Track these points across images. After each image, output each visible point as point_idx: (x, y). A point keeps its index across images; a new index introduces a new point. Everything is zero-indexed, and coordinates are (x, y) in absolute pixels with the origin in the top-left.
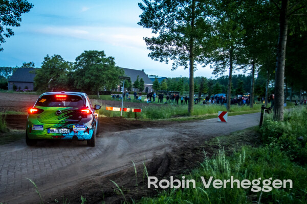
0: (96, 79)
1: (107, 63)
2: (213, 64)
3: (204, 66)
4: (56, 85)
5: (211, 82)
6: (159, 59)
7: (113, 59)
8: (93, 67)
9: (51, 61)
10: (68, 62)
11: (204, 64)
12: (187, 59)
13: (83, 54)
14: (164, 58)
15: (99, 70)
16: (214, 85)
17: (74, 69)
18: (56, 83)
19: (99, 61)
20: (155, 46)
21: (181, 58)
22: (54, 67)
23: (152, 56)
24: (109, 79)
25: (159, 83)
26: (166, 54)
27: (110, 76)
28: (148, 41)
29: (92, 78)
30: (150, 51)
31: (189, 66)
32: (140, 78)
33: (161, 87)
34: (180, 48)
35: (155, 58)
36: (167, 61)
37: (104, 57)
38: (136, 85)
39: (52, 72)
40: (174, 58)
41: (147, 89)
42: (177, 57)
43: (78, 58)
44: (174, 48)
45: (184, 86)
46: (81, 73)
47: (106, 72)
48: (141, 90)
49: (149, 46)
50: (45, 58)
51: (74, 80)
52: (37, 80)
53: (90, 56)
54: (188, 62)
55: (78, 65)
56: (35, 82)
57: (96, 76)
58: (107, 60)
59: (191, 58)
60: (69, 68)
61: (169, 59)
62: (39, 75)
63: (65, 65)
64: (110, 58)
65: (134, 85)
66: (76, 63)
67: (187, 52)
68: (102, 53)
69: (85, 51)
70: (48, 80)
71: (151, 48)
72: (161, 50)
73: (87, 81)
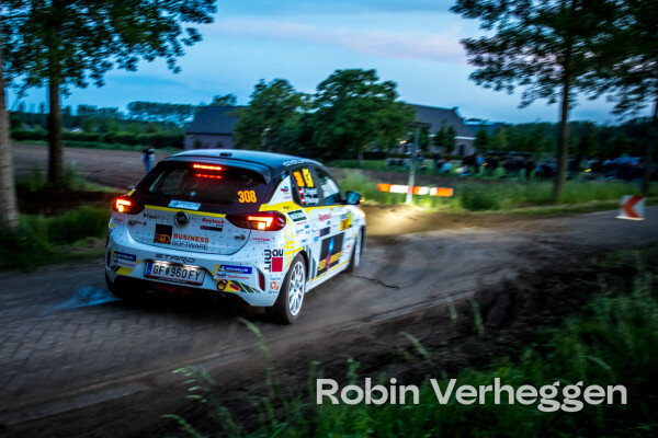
0: (357, 128)
1: (380, 95)
2: (616, 93)
3: (593, 98)
4: (277, 139)
5: (606, 132)
6: (494, 84)
7: (393, 85)
8: (351, 104)
9: (269, 92)
10: (302, 95)
11: (593, 93)
12: (555, 83)
13: (332, 77)
14: (505, 83)
15: (364, 110)
16: (613, 139)
17: (314, 107)
18: (277, 136)
19: (365, 90)
20: (486, 56)
21: (542, 81)
22: (274, 103)
23: (478, 77)
24: (384, 127)
25: (490, 133)
26: (509, 74)
27: (386, 121)
28: (471, 46)
29: (350, 125)
30: (475, 69)
31: (559, 99)
32: (449, 125)
33: (493, 143)
34: (541, 60)
35: (485, 83)
36: (511, 88)
37: (376, 83)
38: (438, 141)
39: (270, 114)
40: (527, 82)
41: (462, 147)
42: (534, 78)
43: (322, 86)
44: (529, 59)
45: (544, 141)
46: (326, 116)
47: (378, 114)
48: (450, 149)
49: (473, 57)
50: (258, 86)
51: (312, 130)
52: (240, 130)
53: (346, 80)
54: (558, 89)
55: (322, 100)
56: (235, 133)
57: (357, 121)
58: (380, 89)
59: (567, 79)
60: (303, 106)
61: (515, 83)
62: (244, 121)
63: (296, 100)
64: (388, 83)
65: (435, 139)
66: (317, 95)
67: (558, 68)
68: (371, 74)
69: (338, 71)
70: (261, 130)
71: (478, 62)
72: (499, 65)
73: (339, 131)
